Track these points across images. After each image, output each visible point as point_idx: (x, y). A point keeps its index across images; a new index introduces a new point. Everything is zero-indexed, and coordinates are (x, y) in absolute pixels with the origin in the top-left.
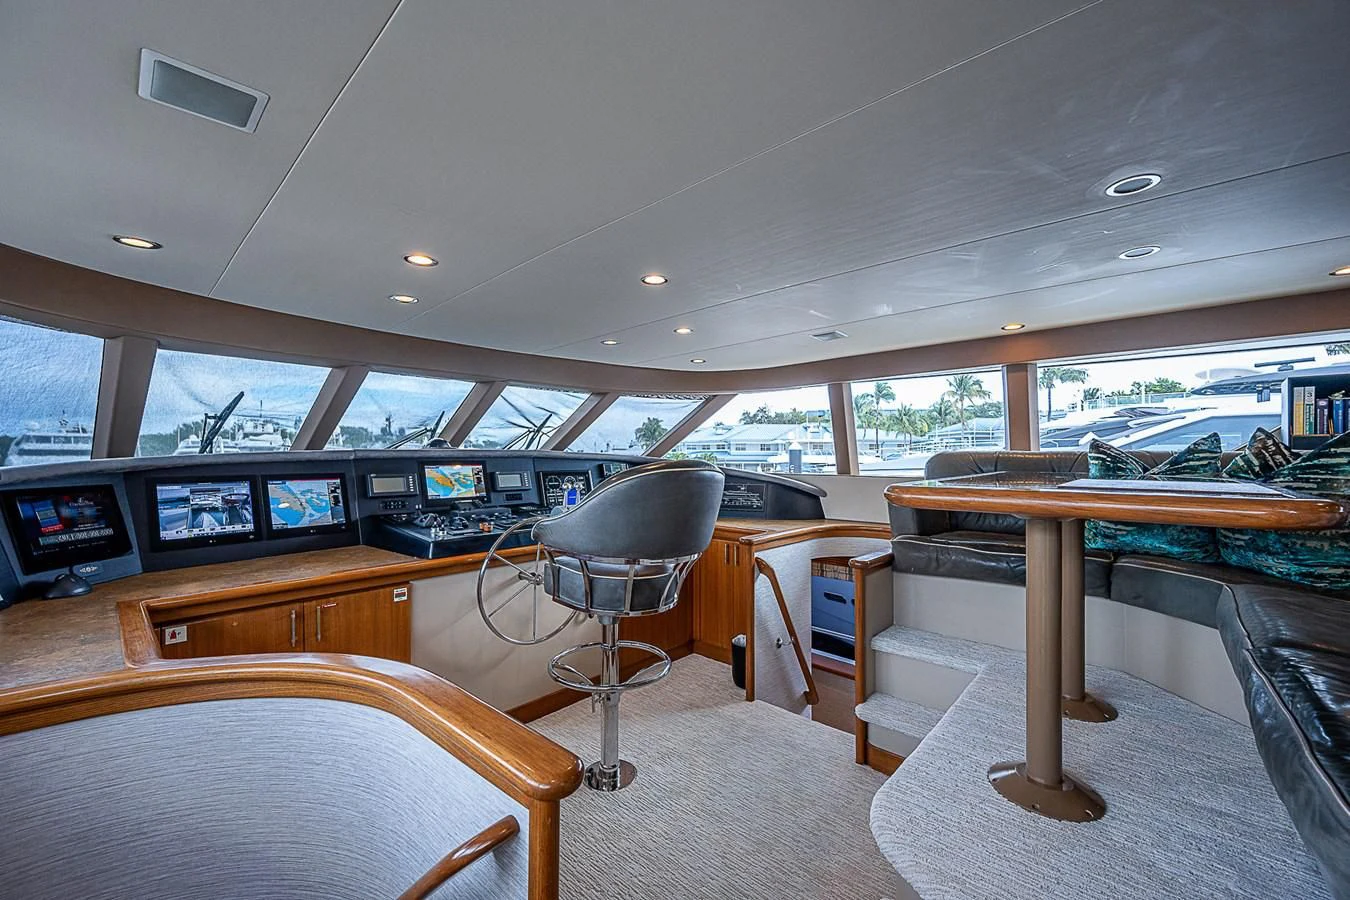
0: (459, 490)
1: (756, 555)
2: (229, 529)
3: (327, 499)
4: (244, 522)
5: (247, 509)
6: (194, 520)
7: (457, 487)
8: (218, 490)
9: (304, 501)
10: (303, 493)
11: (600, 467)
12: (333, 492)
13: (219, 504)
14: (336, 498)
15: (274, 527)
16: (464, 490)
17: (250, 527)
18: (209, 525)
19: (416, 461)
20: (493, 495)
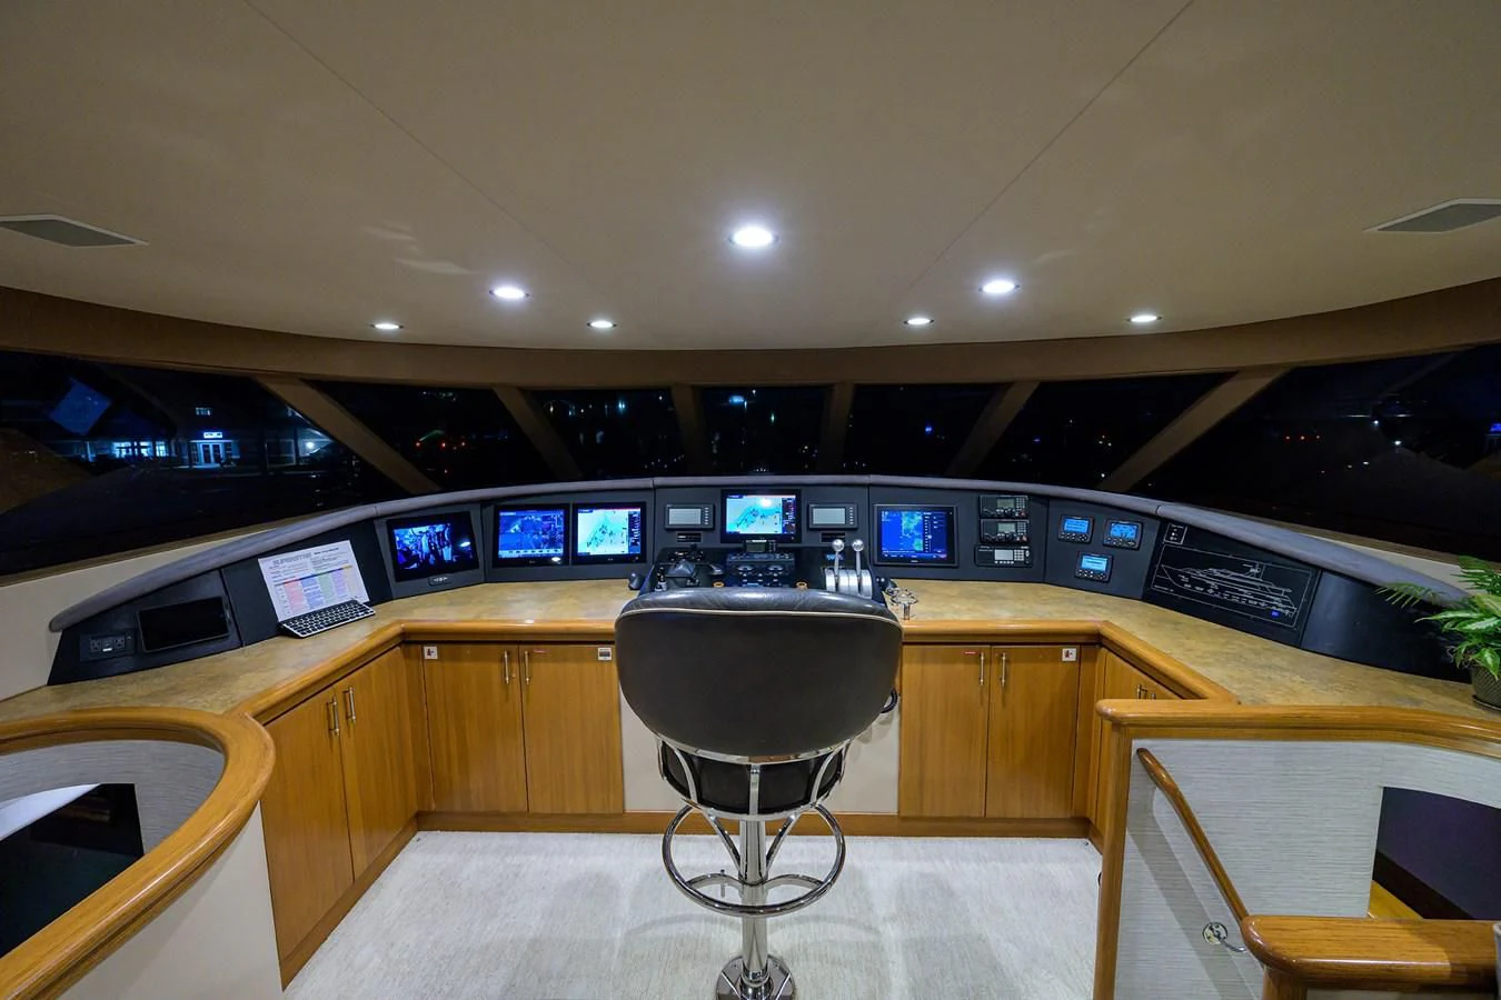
0: (763, 524)
1: (1140, 744)
11: (978, 501)
12: (631, 521)
15: (579, 554)
16: (767, 525)
19: (719, 489)
20: (805, 533)
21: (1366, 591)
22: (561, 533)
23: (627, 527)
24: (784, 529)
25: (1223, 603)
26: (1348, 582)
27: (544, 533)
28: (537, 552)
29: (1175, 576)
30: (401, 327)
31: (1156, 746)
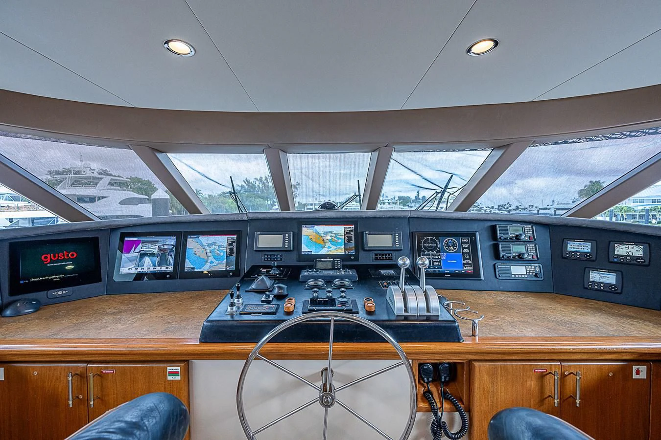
0: (329, 247)
2: (158, 269)
3: (225, 250)
4: (167, 265)
5: (171, 256)
6: (140, 261)
7: (328, 244)
8: (157, 242)
9: (208, 251)
10: (209, 245)
11: (493, 229)
12: (230, 245)
13: (156, 251)
14: (231, 250)
15: (186, 270)
16: (333, 248)
17: (171, 268)
18: (148, 265)
19: (297, 221)
20: (362, 254)
24: (346, 251)
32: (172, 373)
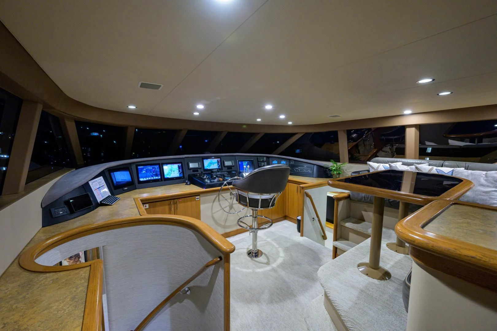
0: (213, 166)
1: (305, 191)
4: (158, 176)
15: (166, 177)
19: (201, 158)
20: (223, 168)
21: (320, 167)
22: (159, 172)
23: (178, 169)
24: (218, 167)
25: (301, 172)
26: (317, 166)
27: (154, 172)
28: (152, 178)
29: (293, 169)
30: (136, 107)
31: (307, 191)
32: (197, 199)
